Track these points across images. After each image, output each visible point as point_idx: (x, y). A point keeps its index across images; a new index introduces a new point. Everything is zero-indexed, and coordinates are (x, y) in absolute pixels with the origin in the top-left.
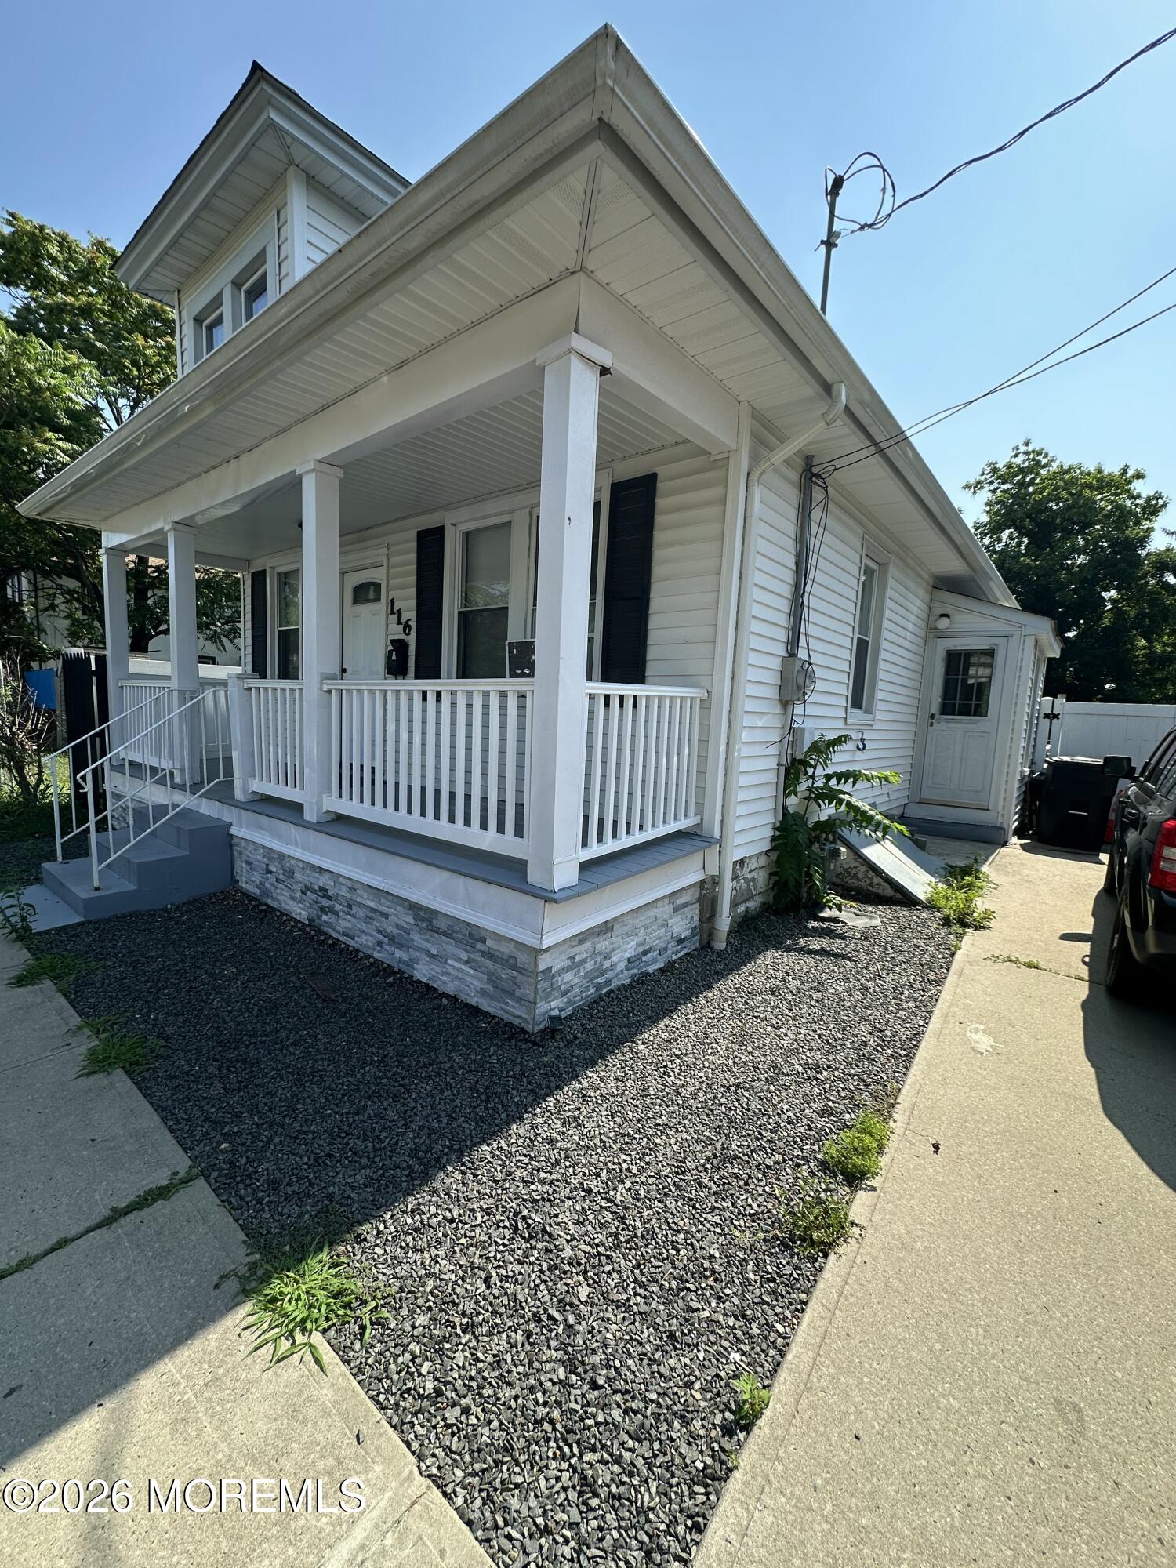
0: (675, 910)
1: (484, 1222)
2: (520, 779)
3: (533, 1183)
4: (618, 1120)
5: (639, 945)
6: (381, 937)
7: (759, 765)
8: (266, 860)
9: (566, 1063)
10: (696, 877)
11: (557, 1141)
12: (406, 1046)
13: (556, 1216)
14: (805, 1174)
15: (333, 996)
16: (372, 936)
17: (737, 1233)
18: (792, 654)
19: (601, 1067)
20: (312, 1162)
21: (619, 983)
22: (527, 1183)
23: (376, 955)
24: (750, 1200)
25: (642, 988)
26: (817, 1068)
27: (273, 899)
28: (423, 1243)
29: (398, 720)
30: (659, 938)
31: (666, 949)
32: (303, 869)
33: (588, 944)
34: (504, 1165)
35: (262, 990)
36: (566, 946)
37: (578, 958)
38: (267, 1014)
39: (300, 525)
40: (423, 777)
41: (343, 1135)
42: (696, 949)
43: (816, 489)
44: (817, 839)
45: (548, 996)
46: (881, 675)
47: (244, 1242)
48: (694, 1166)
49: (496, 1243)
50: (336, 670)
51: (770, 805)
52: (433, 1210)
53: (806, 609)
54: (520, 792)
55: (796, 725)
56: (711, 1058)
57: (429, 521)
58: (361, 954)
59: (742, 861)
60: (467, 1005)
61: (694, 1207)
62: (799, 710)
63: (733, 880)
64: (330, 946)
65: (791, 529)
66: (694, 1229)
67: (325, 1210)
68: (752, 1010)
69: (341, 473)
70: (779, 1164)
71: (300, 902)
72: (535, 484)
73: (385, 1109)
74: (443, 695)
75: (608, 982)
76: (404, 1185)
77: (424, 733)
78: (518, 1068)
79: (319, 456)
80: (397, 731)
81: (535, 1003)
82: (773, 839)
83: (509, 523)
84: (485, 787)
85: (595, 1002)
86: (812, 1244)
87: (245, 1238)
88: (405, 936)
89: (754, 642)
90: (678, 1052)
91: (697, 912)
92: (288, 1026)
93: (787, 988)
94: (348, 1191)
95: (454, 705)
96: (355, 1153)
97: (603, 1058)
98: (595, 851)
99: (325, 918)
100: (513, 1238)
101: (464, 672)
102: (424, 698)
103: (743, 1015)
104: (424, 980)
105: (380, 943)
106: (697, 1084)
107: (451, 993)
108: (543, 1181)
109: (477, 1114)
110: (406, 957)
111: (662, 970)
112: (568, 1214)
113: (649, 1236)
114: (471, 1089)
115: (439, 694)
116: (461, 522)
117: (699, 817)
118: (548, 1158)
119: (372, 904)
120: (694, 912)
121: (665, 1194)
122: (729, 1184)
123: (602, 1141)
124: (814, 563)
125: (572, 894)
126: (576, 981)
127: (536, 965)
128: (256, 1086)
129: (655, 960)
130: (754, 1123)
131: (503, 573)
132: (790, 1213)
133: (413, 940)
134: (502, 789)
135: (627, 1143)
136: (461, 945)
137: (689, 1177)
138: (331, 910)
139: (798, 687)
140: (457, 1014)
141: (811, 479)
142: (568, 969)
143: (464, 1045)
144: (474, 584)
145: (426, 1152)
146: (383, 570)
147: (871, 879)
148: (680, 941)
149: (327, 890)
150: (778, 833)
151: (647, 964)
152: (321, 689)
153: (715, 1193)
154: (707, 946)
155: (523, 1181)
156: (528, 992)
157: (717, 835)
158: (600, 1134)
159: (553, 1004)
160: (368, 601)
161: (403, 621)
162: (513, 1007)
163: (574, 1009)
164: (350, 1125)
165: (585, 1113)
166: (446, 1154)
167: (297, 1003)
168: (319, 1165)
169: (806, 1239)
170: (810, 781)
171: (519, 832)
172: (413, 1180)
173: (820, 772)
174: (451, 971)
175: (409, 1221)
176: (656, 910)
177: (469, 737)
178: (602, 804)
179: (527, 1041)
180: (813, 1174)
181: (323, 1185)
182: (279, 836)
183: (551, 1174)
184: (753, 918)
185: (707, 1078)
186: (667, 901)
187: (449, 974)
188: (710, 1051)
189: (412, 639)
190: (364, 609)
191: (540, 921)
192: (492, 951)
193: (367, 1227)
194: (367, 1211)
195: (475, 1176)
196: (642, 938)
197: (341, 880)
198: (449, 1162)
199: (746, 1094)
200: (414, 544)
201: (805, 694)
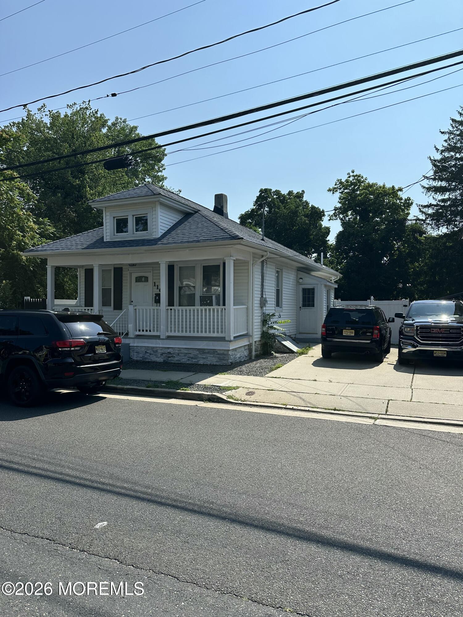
0: (245, 349)
5: (240, 355)
6: (189, 358)
7: (257, 321)
8: (146, 350)
10: (248, 343)
16: (186, 359)
18: (262, 297)
23: (187, 362)
27: (149, 359)
30: (243, 355)
32: (161, 349)
33: (234, 352)
42: (249, 356)
44: (271, 338)
46: (284, 297)
51: (260, 330)
53: (264, 286)
55: (264, 312)
59: (256, 341)
62: (264, 308)
63: (255, 345)
65: (260, 271)
71: (160, 357)
82: (261, 337)
88: (196, 356)
89: (255, 295)
98: (236, 334)
99: (169, 359)
105: (188, 360)
117: (247, 332)
119: (186, 352)
120: (248, 350)
124: (265, 276)
125: (233, 342)
126: (233, 358)
127: (228, 353)
133: (198, 357)
136: (212, 354)
138: (172, 357)
139: (264, 304)
142: (232, 355)
146: (150, 274)
147: (284, 349)
148: (246, 357)
149: (170, 352)
150: (262, 335)
151: (241, 359)
154: (251, 356)
156: (226, 359)
157: (251, 335)
159: (230, 361)
160: (142, 281)
161: (159, 288)
170: (268, 325)
171: (222, 333)
173: (270, 323)
174: (209, 360)
176: (242, 349)
186: (243, 347)
190: (141, 284)
191: (229, 345)
192: (219, 353)
197: (176, 349)
201: (265, 305)
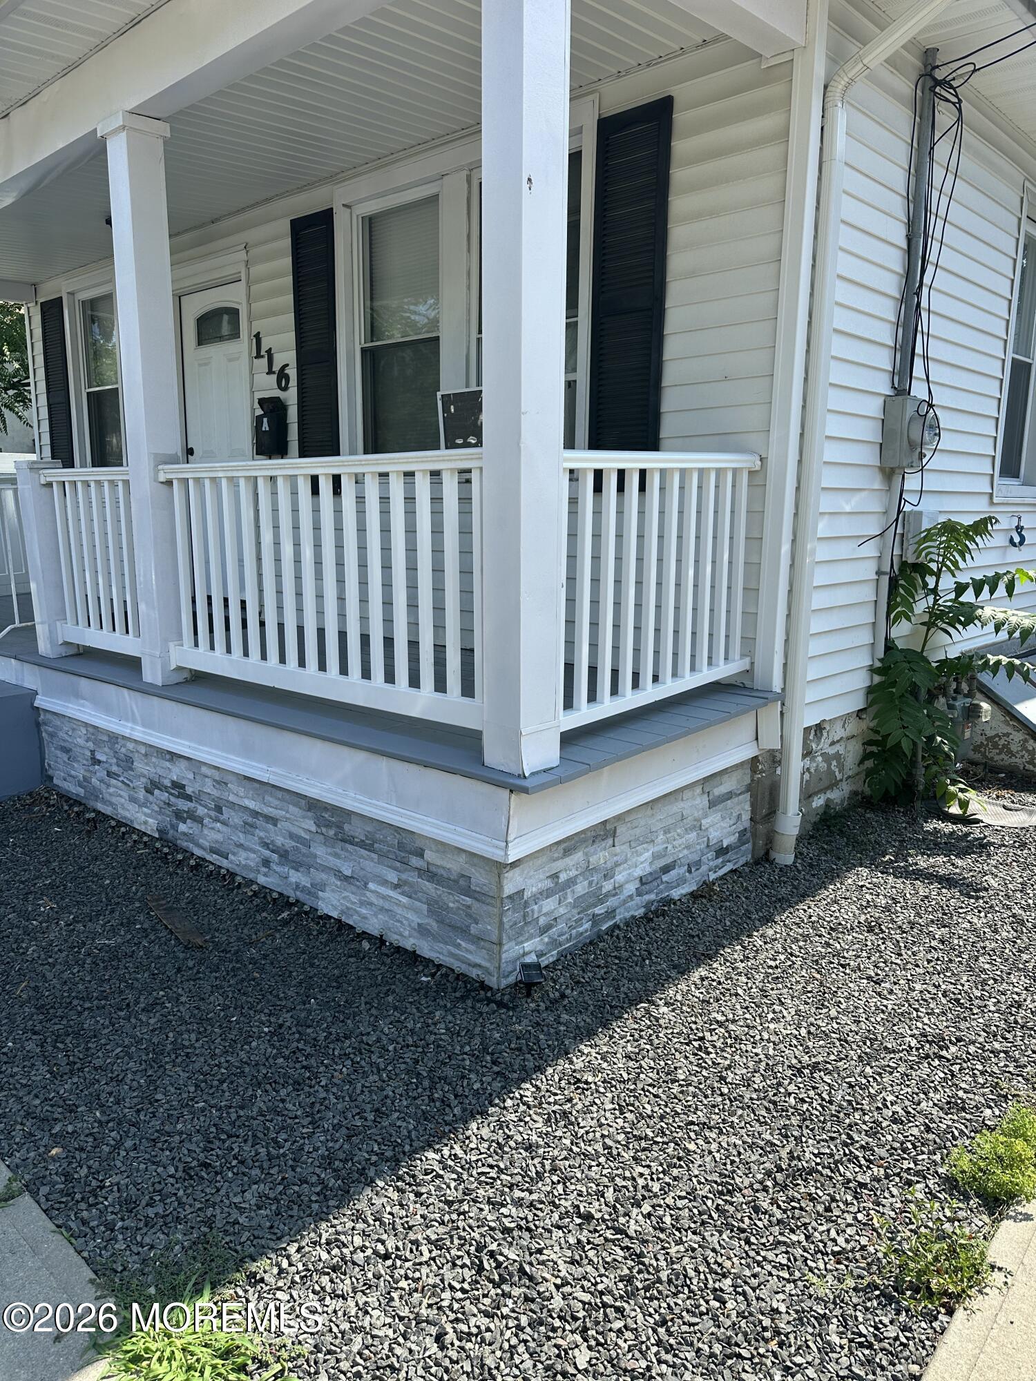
0: (712, 804)
1: (434, 1259)
2: (467, 612)
3: (503, 1205)
4: (630, 1116)
5: (656, 857)
6: (267, 853)
7: (844, 574)
8: (90, 745)
9: (549, 1034)
10: (746, 752)
11: (538, 1146)
12: (309, 1012)
13: (540, 1251)
14: (920, 1196)
15: (199, 941)
16: (254, 851)
17: (815, 1280)
18: (901, 391)
19: (602, 1040)
20: (180, 1174)
21: (628, 915)
22: (495, 1205)
23: (262, 880)
24: (833, 1234)
25: (662, 922)
26: (940, 1041)
27: (104, 801)
28: (345, 1286)
29: (276, 527)
30: (688, 847)
31: (698, 864)
32: (146, 755)
33: (578, 856)
34: (460, 1180)
35: (94, 935)
36: (544, 859)
37: (563, 877)
38: (105, 968)
39: (109, 222)
40: (320, 613)
41: (223, 1137)
42: (746, 864)
43: (941, 106)
44: (943, 690)
45: (520, 934)
47: (92, 1281)
48: (747, 1183)
49: (452, 1288)
50: (177, 449)
51: (865, 637)
52: (358, 1241)
53: (924, 315)
54: (467, 631)
55: (907, 508)
56: (772, 1026)
57: (307, 203)
58: (238, 879)
59: (819, 728)
60: (398, 949)
61: (748, 1242)
62: (912, 483)
63: (804, 756)
64: (192, 868)
65: (898, 178)
66: (747, 1272)
67: (204, 1241)
68: (837, 954)
69: (164, 129)
70: (879, 1180)
71: (144, 805)
72: (473, 130)
73: (283, 1101)
74: (344, 481)
75: (611, 913)
76: (315, 1206)
77: (318, 546)
78: (477, 1041)
79: (132, 104)
80: (277, 543)
81: (500, 944)
82: (870, 690)
83: (434, 200)
84: (413, 625)
85: (591, 943)
86: (930, 1294)
87: (94, 1276)
88: (304, 850)
89: (838, 374)
90: (720, 1018)
91: (748, 807)
92: (136, 984)
93: (893, 921)
94: (235, 1214)
95: (360, 499)
96: (242, 1162)
97: (606, 1025)
98: (586, 714)
99: (182, 827)
100: (477, 1282)
101: (374, 444)
102: (315, 491)
103: (823, 962)
104: (335, 914)
105: (266, 863)
106: (751, 1064)
107: (376, 933)
108: (518, 1203)
109: (418, 1107)
110: (305, 881)
111: (694, 896)
112: (557, 1248)
113: (679, 1281)
114: (408, 1072)
115: (337, 480)
116: (361, 201)
117: (747, 660)
118: (525, 1170)
119: (251, 804)
120: (742, 807)
121: (703, 1223)
122: (801, 1209)
123: (606, 1147)
124: (938, 235)
125: (551, 779)
126: (562, 911)
127: (500, 887)
128: (96, 1069)
129: (681, 881)
130: (839, 1122)
131: (428, 284)
132: (896, 1251)
133: (315, 856)
134: (439, 627)
135: (644, 1150)
136: (387, 861)
137: (738, 1199)
138: (192, 816)
139: (911, 445)
140: (383, 963)
141: (932, 89)
142: (548, 893)
143: (396, 1008)
144: (384, 302)
145: (345, 1161)
146: (242, 285)
148: (722, 851)
149: (183, 787)
150: (877, 679)
151: (670, 886)
152: (156, 480)
153: (779, 1222)
154: (764, 859)
155: (489, 1202)
156: (491, 928)
157: (777, 686)
158: (603, 1136)
159: (528, 946)
160: (221, 339)
161: (276, 368)
162: (467, 951)
163: (561, 954)
164: (233, 1123)
165: (579, 1106)
166: (375, 1164)
167: (148, 952)
168: (191, 1178)
169: (921, 1289)
170: (931, 598)
171: (468, 689)
172: (326, 1199)
173: (947, 583)
174: (374, 899)
175: (325, 1256)
176: (681, 805)
177: (386, 549)
178: (594, 646)
179: (489, 1001)
180: (932, 1196)
181: (198, 1205)
182: (107, 709)
183: (531, 1193)
184: (838, 816)
185: (767, 1056)
186: (698, 790)
187: (371, 904)
188: (770, 1016)
189: (291, 397)
190: (215, 352)
191: (504, 820)
192: (433, 869)
193: (264, 1263)
194: (263, 1242)
195: (418, 1195)
196: (661, 847)
197: (204, 770)
198: (379, 1174)
199: (827, 1079)
200: (287, 242)
201: (922, 456)
